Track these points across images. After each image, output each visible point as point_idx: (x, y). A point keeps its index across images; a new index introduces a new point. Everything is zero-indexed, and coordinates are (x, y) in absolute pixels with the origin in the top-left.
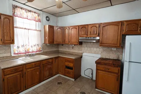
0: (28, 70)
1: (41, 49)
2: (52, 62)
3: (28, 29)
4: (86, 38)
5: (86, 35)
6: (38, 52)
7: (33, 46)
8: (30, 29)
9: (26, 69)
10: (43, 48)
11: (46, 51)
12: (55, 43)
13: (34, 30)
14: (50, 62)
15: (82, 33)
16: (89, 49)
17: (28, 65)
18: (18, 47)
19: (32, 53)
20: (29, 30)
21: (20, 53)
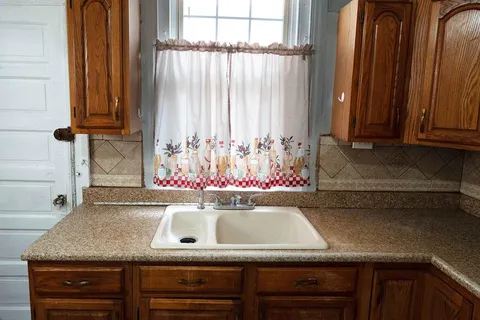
0: (155, 302)
1: (304, 174)
2: (348, 294)
3: (230, 50)
6: (283, 189)
7: (253, 149)
8: (238, 49)
9: (142, 292)
10: (318, 166)
11: (340, 184)
12: (410, 137)
13: (264, 50)
14: (330, 288)
17: (151, 268)
18: (169, 147)
19: (240, 189)
20: (235, 55)
21: (176, 182)
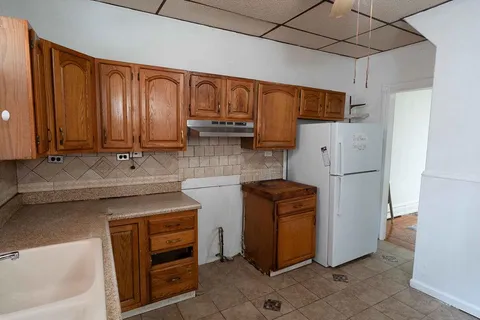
4: (213, 123)
5: (216, 115)
15: (203, 105)
16: (204, 163)
